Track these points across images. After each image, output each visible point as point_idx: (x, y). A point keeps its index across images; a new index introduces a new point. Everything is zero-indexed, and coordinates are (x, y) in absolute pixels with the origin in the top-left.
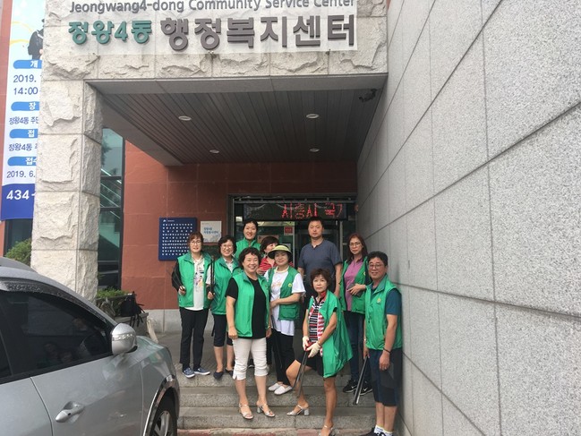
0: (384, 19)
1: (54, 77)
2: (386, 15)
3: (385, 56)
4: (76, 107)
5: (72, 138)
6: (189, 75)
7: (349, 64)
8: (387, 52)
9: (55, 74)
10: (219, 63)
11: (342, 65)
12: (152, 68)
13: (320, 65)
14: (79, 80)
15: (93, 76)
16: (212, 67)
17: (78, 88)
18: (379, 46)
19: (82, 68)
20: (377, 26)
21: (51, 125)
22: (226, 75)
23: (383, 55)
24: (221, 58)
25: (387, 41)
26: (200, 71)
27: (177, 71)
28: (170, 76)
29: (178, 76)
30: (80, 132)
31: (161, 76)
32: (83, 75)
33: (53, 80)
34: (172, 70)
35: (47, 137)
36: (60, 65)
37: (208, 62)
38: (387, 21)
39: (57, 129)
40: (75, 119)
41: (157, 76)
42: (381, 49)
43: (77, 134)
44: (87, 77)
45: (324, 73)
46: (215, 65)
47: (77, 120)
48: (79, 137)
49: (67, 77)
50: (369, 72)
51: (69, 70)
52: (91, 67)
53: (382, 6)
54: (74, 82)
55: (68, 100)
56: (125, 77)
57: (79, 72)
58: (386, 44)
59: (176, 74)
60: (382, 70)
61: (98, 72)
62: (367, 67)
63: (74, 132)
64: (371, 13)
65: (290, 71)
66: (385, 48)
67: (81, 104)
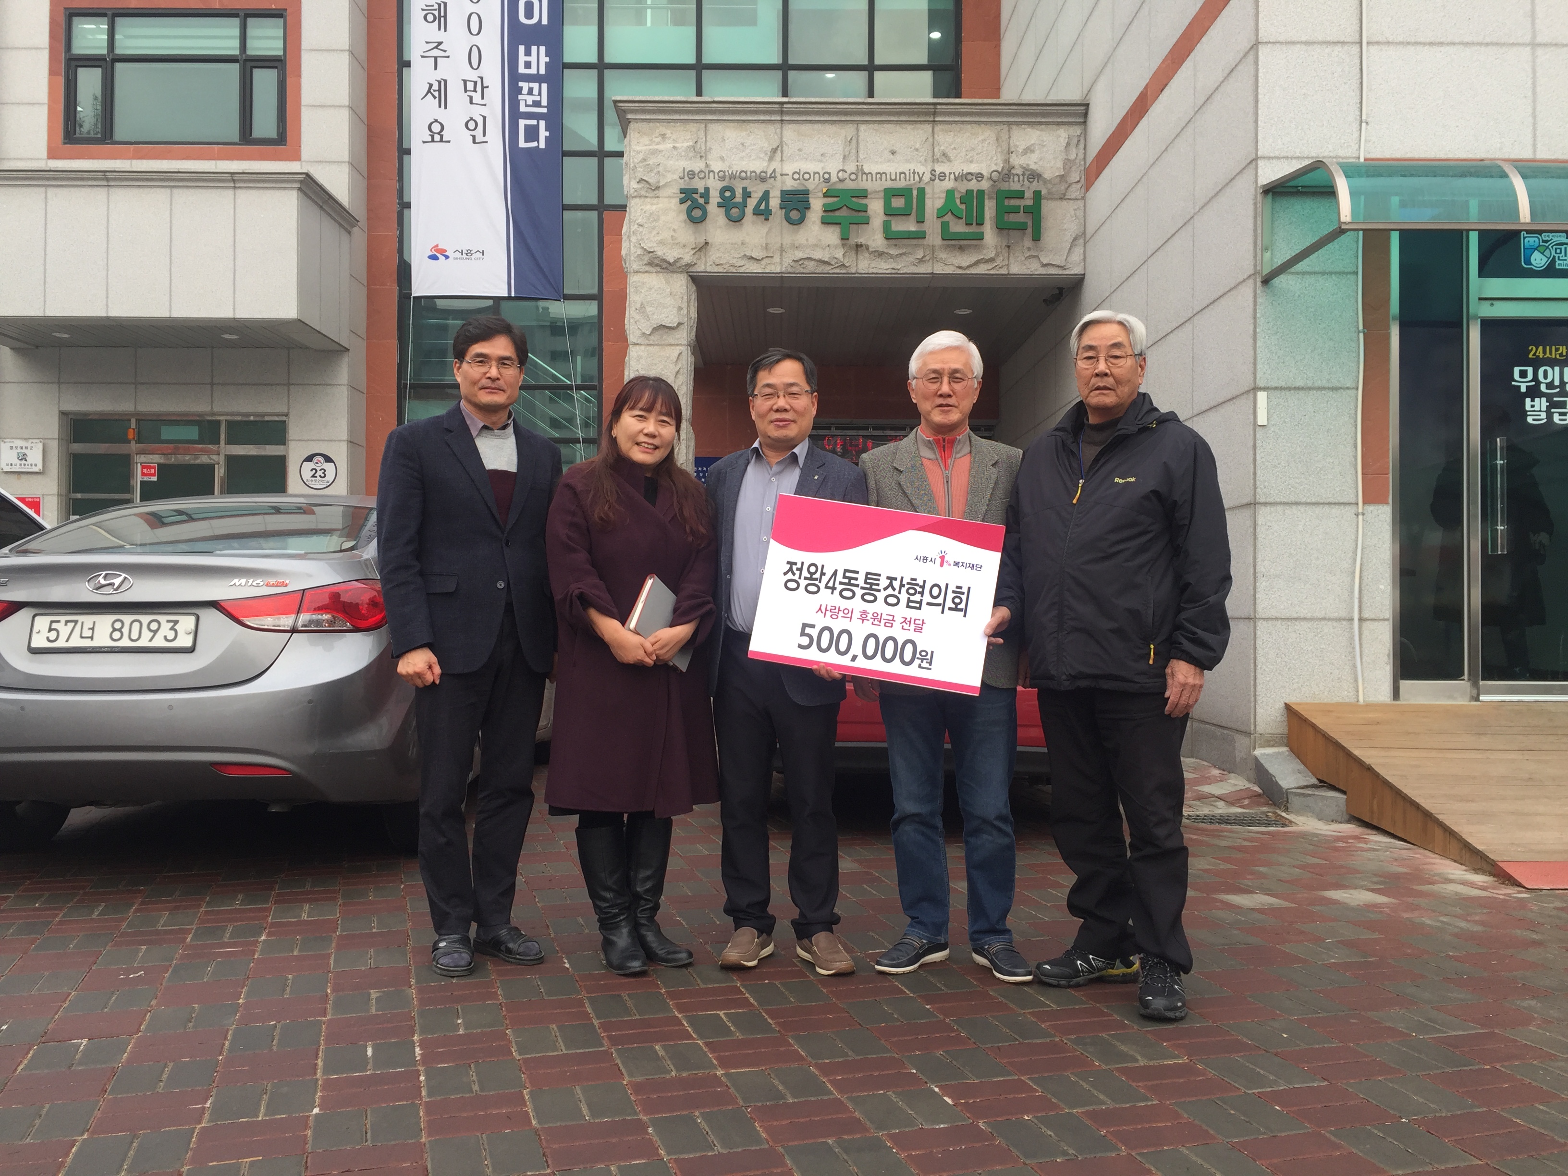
0: (1080, 203)
1: (647, 268)
2: (1083, 198)
3: (1082, 251)
4: (680, 309)
5: (678, 350)
6: (827, 269)
7: (1035, 261)
8: (1085, 247)
9: (650, 264)
10: (867, 255)
11: (1027, 262)
12: (777, 259)
13: (998, 262)
14: (681, 272)
15: (700, 268)
16: (857, 259)
17: (680, 284)
18: (1075, 239)
19: (687, 258)
20: (1073, 213)
21: (648, 332)
22: (875, 271)
23: (1078, 252)
24: (871, 250)
25: (1084, 233)
26: (843, 265)
27: (812, 263)
28: (802, 270)
29: (812, 270)
30: (685, 342)
31: (790, 270)
32: (687, 269)
33: (647, 272)
34: (806, 262)
35: (642, 348)
36: (659, 253)
37: (853, 253)
38: (1085, 206)
39: (654, 338)
40: (680, 324)
41: (784, 270)
42: (1076, 243)
43: (681, 345)
44: (691, 270)
45: (1004, 271)
46: (861, 257)
47: (682, 327)
48: (683, 348)
49: (666, 268)
50: (1061, 273)
51: (672, 261)
52: (696, 256)
53: (1079, 185)
54: (675, 275)
55: (669, 301)
56: (742, 270)
57: (683, 262)
58: (1082, 238)
59: (811, 267)
60: (1076, 270)
61: (706, 262)
62: (1058, 266)
63: (676, 342)
64: (1065, 195)
65: (960, 268)
66: (1081, 241)
67: (684, 305)
